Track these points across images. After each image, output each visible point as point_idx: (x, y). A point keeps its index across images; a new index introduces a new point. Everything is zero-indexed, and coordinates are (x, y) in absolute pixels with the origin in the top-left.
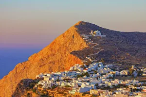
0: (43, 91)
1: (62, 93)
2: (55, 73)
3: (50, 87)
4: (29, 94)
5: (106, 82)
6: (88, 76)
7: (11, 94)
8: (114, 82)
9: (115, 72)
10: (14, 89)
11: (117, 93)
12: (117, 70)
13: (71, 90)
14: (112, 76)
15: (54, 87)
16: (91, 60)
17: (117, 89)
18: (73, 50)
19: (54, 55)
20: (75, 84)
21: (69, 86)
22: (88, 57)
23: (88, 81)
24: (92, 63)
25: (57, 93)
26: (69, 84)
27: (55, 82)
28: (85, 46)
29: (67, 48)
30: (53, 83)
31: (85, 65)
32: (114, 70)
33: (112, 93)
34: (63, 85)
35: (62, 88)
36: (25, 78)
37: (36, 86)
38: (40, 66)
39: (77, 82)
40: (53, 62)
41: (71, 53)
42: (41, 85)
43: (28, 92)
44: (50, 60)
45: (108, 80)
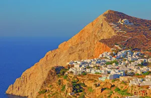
0: (74, 77)
1: (92, 80)
2: (85, 61)
3: (81, 74)
4: (60, 81)
5: (135, 70)
6: (117, 63)
7: (43, 81)
8: (142, 69)
9: (143, 60)
10: (45, 76)
11: (147, 80)
12: (145, 58)
13: (101, 77)
14: (140, 63)
15: (84, 74)
16: (119, 48)
17: (146, 76)
18: (102, 38)
19: (83, 43)
20: (105, 71)
21: (98, 73)
22: (117, 44)
23: (118, 68)
24: (120, 51)
25: (88, 80)
26: (99, 71)
27: (85, 69)
28: (114, 34)
29: (95, 36)
30: (83, 70)
31: (113, 52)
32: (142, 57)
33: (141, 79)
34: (93, 72)
35: (92, 75)
36: (55, 65)
37: (67, 73)
38: (70, 54)
39: (107, 69)
40: (82, 50)
41: (100, 41)
42: (72, 72)
43: (59, 78)
44: (80, 48)
45: (137, 67)
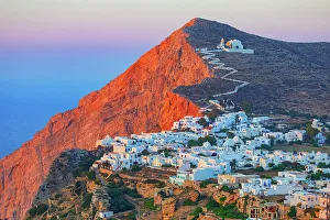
0: (112, 176)
1: (154, 182)
2: (140, 137)
3: (128, 167)
4: (78, 184)
5: (255, 158)
6: (213, 142)
7: (40, 184)
8: (271, 156)
9: (274, 134)
10: (47, 172)
11: (280, 182)
12: (278, 130)
13: (174, 174)
14: (267, 142)
15: (136, 168)
16: (220, 107)
17: (280, 173)
18: (179, 84)
19: (135, 95)
20: (185, 162)
21: (170, 166)
22: (213, 99)
23: (214, 155)
24: (221, 113)
25: (145, 182)
26: (169, 161)
27: (139, 155)
28: (206, 74)
29: (165, 78)
30: (134, 160)
31: (206, 117)
32: (273, 129)
33: (267, 181)
34: (157, 162)
35: (155, 171)
36: (70, 147)
37: (95, 166)
38: (106, 120)
39: (188, 155)
40: (135, 112)
41: (176, 91)
42: (107, 164)
43: (79, 179)
44: (128, 107)
45: (259, 152)
